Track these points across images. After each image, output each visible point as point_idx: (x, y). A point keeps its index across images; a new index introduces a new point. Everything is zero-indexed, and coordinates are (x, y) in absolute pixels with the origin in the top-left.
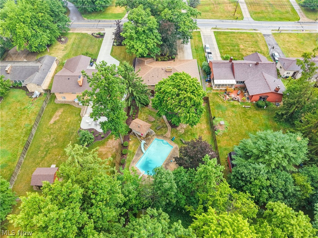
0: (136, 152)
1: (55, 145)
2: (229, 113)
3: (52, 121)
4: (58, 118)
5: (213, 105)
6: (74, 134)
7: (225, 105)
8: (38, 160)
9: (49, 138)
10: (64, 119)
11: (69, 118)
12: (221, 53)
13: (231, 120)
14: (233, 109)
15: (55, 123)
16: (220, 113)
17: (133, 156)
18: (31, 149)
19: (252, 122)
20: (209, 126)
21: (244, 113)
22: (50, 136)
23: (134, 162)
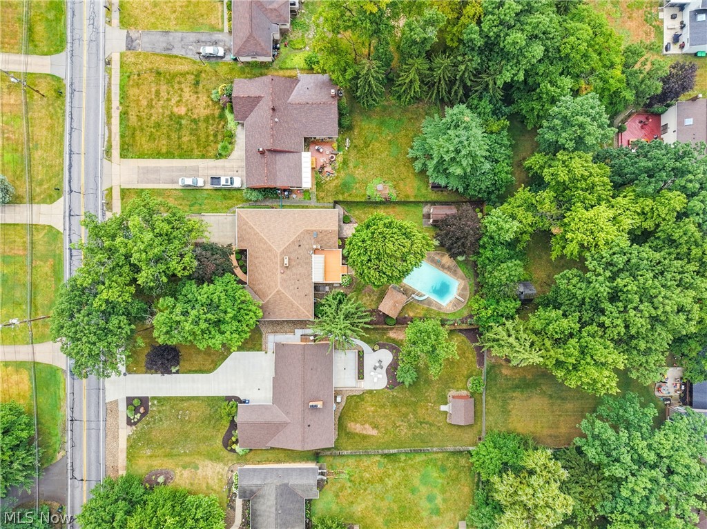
0: (426, 306)
1: (412, 416)
2: (359, 173)
3: (374, 432)
4: (367, 426)
5: (343, 194)
6: (395, 394)
7: (342, 175)
8: (434, 430)
9: (402, 428)
10: (368, 416)
11: (368, 409)
12: (203, 157)
13: (372, 173)
14: (351, 165)
15: (376, 427)
16: (358, 185)
17: (432, 310)
18: (418, 445)
19: (376, 144)
20: (382, 206)
21: (359, 151)
22: (397, 427)
23: (440, 308)
